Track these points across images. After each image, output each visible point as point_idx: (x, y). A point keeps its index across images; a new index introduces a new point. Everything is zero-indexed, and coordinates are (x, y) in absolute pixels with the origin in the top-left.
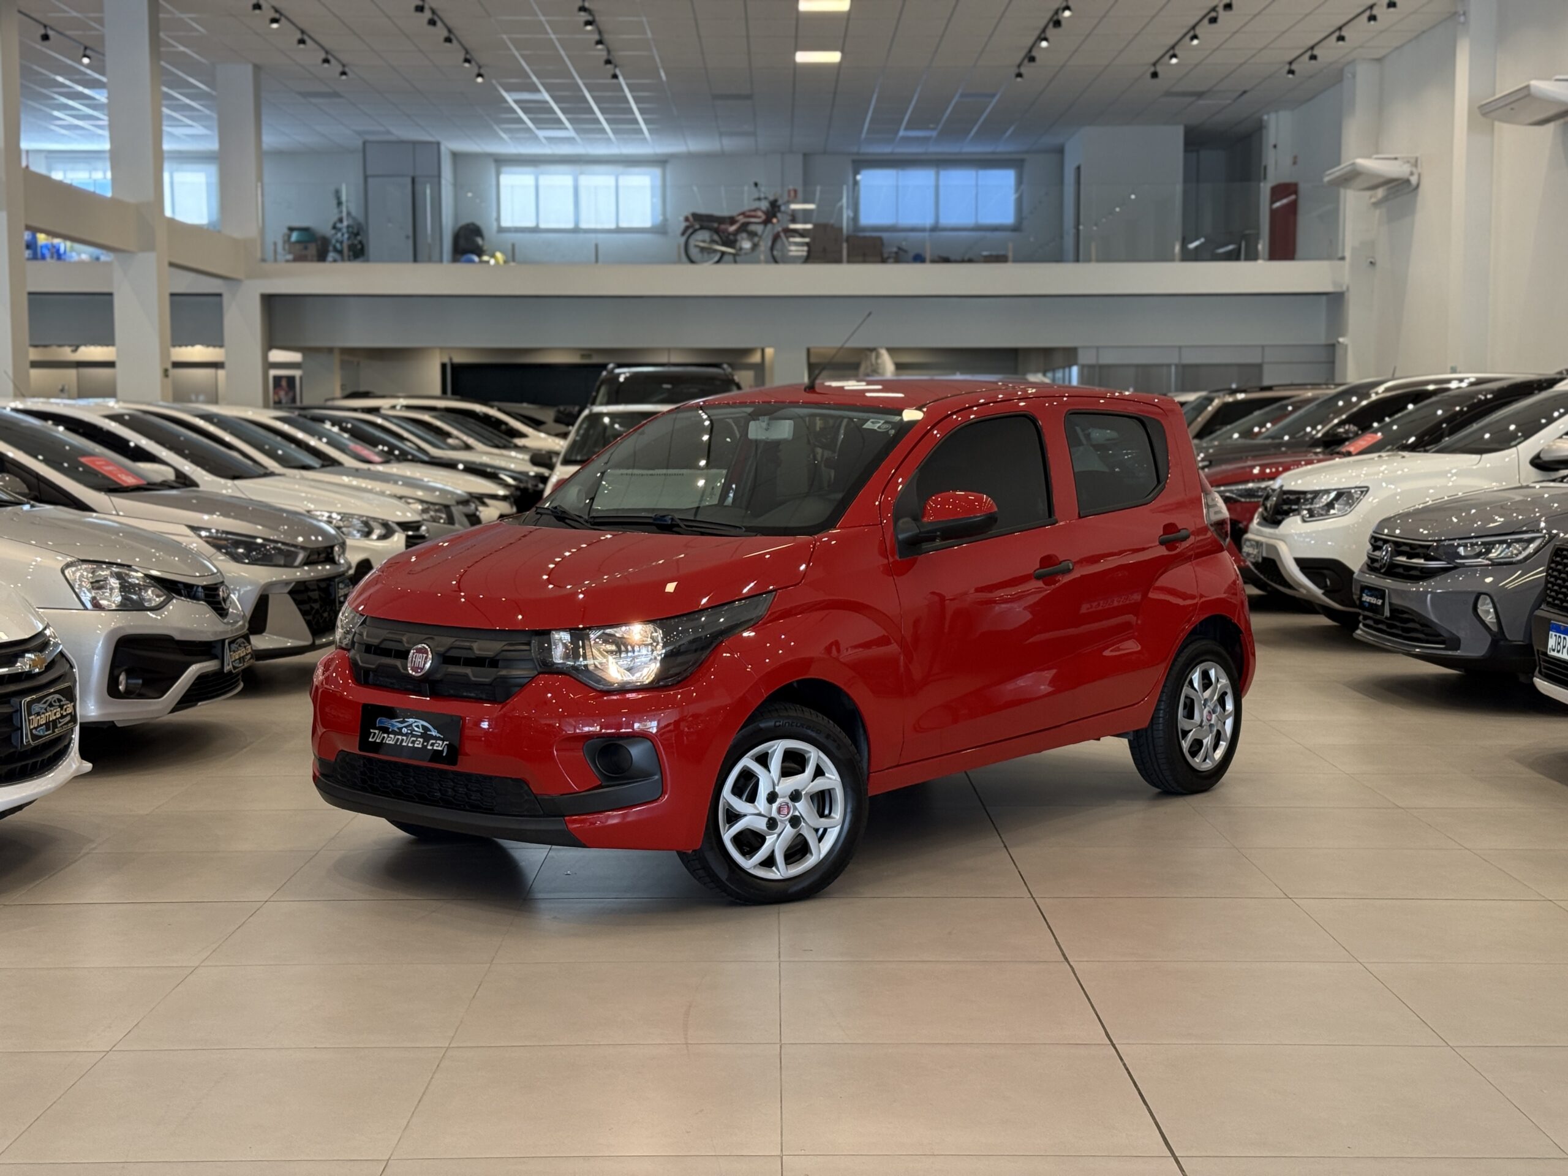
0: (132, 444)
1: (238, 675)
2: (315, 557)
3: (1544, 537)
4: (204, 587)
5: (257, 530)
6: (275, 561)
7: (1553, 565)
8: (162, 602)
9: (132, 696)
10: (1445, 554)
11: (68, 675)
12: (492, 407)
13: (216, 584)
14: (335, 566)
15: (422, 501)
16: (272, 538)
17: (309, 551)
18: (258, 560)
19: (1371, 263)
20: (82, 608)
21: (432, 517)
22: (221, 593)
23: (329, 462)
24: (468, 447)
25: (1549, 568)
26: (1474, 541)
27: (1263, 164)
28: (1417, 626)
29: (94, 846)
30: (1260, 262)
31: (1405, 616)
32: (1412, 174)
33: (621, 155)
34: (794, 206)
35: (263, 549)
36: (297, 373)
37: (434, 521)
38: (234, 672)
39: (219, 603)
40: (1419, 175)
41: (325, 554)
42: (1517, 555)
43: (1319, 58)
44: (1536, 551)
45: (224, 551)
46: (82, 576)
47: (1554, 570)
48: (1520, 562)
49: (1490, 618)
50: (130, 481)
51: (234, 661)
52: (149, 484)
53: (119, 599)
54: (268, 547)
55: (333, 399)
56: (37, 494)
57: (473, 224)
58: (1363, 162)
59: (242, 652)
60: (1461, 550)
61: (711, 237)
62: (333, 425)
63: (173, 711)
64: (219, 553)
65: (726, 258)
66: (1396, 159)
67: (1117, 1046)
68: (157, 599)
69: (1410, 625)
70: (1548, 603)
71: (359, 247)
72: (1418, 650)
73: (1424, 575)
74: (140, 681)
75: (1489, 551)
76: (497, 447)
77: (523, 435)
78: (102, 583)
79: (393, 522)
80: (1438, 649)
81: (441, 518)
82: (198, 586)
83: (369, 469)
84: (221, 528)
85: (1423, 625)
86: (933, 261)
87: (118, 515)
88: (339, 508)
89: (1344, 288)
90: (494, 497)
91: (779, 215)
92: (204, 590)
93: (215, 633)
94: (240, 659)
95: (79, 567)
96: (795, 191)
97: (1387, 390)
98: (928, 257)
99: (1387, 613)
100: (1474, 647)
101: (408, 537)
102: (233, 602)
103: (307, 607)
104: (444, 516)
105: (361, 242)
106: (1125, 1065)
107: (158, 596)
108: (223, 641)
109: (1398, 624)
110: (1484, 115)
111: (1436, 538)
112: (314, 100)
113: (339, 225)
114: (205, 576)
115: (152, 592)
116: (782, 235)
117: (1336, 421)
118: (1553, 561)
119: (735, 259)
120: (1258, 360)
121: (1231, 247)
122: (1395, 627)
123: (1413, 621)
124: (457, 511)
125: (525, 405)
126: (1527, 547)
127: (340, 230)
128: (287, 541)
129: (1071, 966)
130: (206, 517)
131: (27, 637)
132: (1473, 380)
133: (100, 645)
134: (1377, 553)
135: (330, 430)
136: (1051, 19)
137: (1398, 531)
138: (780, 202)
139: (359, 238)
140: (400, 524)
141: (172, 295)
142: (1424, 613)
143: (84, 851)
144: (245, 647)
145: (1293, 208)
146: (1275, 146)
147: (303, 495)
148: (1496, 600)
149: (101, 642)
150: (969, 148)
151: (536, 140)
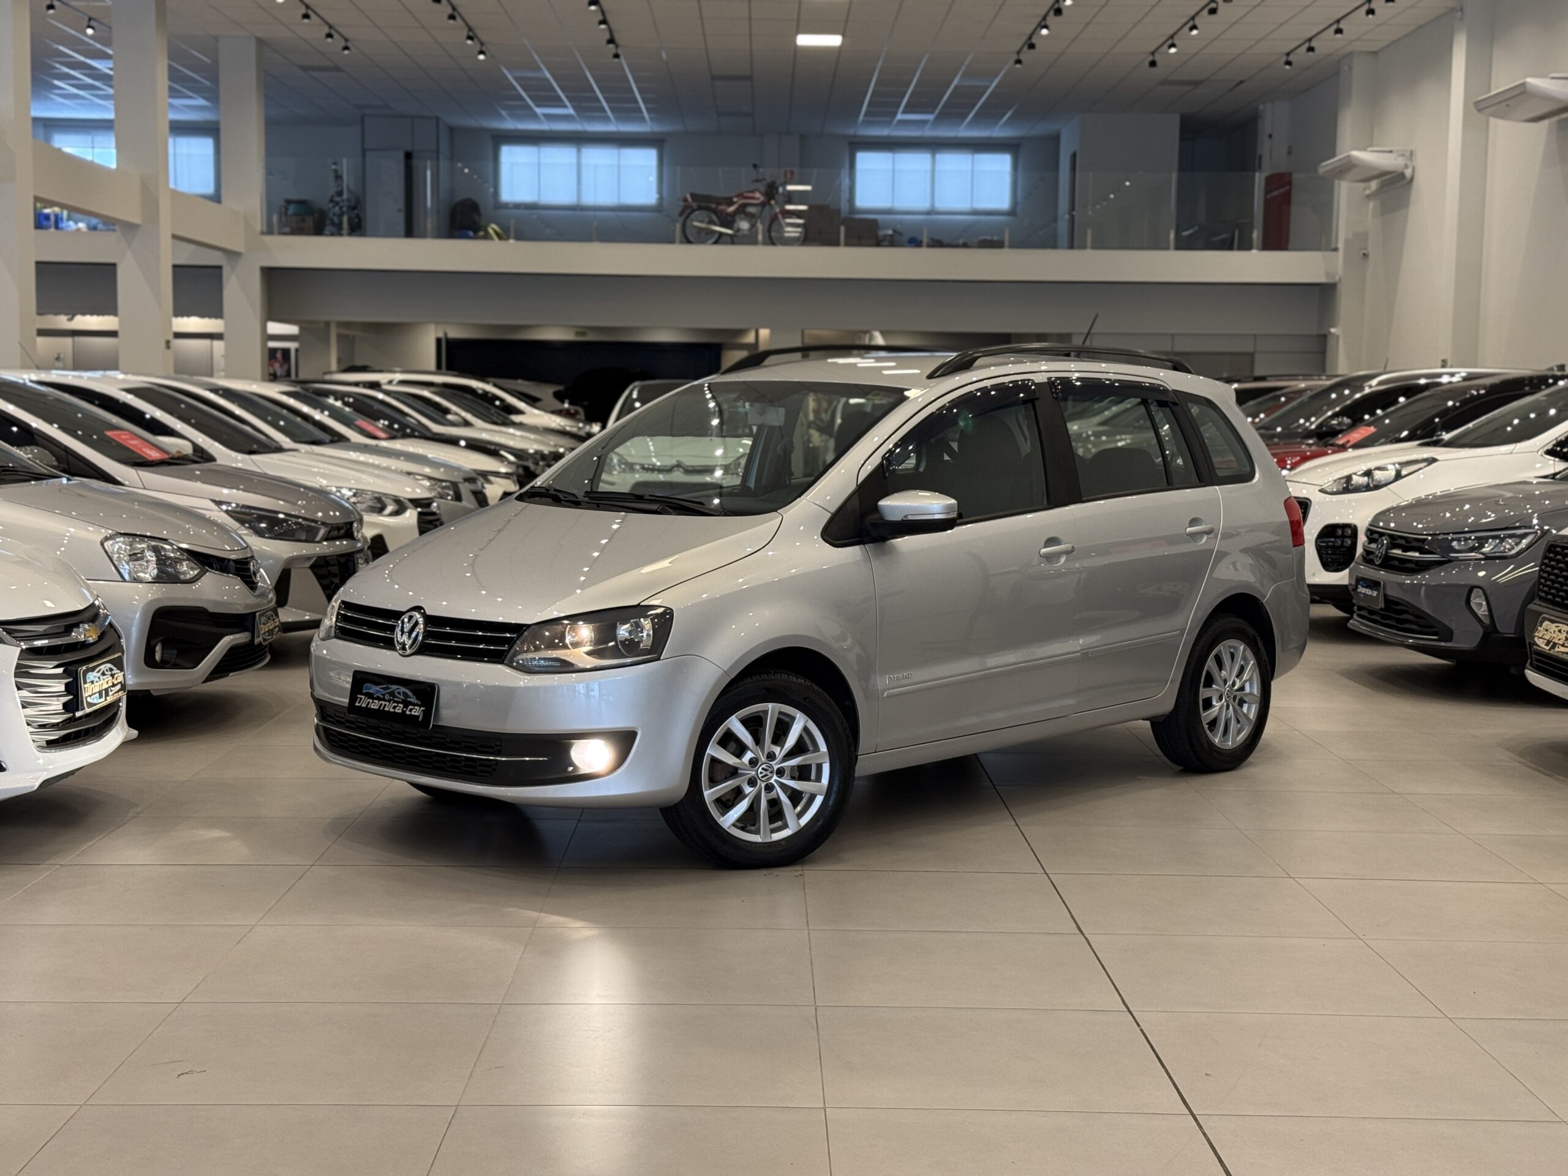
0: (148, 416)
1: (266, 646)
2: (335, 533)
3: (1536, 533)
4: (236, 561)
5: (278, 505)
6: (297, 536)
7: (1546, 561)
8: (196, 575)
9: (168, 666)
10: (1439, 547)
11: (116, 647)
12: (488, 382)
13: (246, 558)
14: (351, 542)
15: (430, 478)
16: (293, 513)
17: (330, 527)
18: (280, 534)
19: (1364, 254)
20: (121, 580)
21: (439, 493)
22: (251, 567)
23: (337, 439)
24: (467, 424)
25: (1543, 564)
26: (1468, 536)
27: (1259, 153)
28: (1411, 617)
29: (139, 810)
30: (1254, 252)
31: (1400, 607)
32: (1406, 166)
33: (618, 133)
34: (790, 188)
35: (285, 524)
36: (292, 346)
37: (442, 498)
38: (264, 644)
39: (250, 577)
40: (1414, 169)
41: (345, 530)
42: (1510, 550)
43: (1317, 50)
44: (1529, 547)
45: (247, 525)
46: (120, 548)
47: (1547, 566)
48: (1513, 557)
49: (1482, 611)
50: (154, 455)
51: (264, 634)
52: (172, 458)
53: (156, 571)
54: (290, 522)
55: (331, 373)
56: (66, 466)
57: (470, 200)
58: (1358, 154)
59: (270, 625)
60: (1454, 544)
61: (710, 217)
62: (336, 399)
63: (205, 682)
64: (242, 527)
65: (723, 239)
66: (1391, 152)
67: (1134, 1013)
68: (191, 573)
69: (1405, 616)
70: (1541, 598)
71: (356, 220)
72: (1411, 641)
73: (1419, 568)
74: (175, 652)
75: (1482, 546)
76: (495, 423)
77: (519, 412)
78: (139, 555)
79: (405, 498)
80: (1431, 640)
81: (449, 495)
82: (229, 560)
83: (377, 446)
84: (242, 503)
85: (1417, 616)
86: (929, 246)
87: (145, 488)
88: (353, 484)
89: (1337, 279)
90: (497, 474)
91: (776, 196)
92: (235, 564)
93: (247, 606)
94: (268, 631)
95: (117, 540)
96: (792, 173)
97: (1380, 383)
98: (925, 241)
99: (1381, 605)
100: (1467, 639)
101: (420, 514)
102: (262, 576)
103: (327, 582)
104: (451, 493)
105: (358, 216)
106: (1142, 1031)
107: (192, 569)
108: (254, 614)
109: (1392, 615)
110: (1480, 110)
111: (1431, 532)
112: (315, 74)
113: (337, 199)
114: (235, 550)
115: (187, 565)
116: (780, 216)
117: (1330, 413)
118: (1546, 557)
119: (733, 240)
120: (1250, 349)
121: (1225, 236)
122: (1390, 618)
123: (1407, 612)
124: (465, 489)
125: (520, 381)
126: (1520, 542)
127: (337, 203)
128: (308, 517)
129: (1086, 938)
130: (225, 491)
131: (81, 608)
132: (1464, 374)
133: (138, 615)
134: (1373, 546)
135: (333, 405)
136: (1052, 7)
137: (1392, 525)
138: (777, 185)
139: (356, 212)
140: (412, 501)
141: (175, 267)
142: (1418, 606)
143: (130, 815)
144: (274, 620)
145: (1286, 199)
146: (1270, 136)
147: (316, 470)
148: (1488, 592)
149: (138, 614)
150: (964, 132)
151: (534, 117)
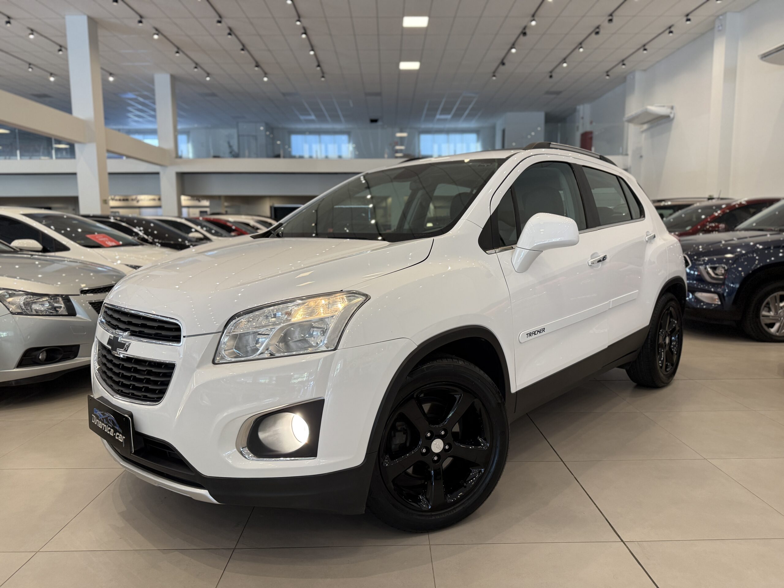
19: (640, 156)
33: (333, 129)
40: (674, 114)
43: (625, 65)
58: (650, 109)
136: (521, 32)
146: (583, 118)
150: (460, 125)
151: (299, 121)
